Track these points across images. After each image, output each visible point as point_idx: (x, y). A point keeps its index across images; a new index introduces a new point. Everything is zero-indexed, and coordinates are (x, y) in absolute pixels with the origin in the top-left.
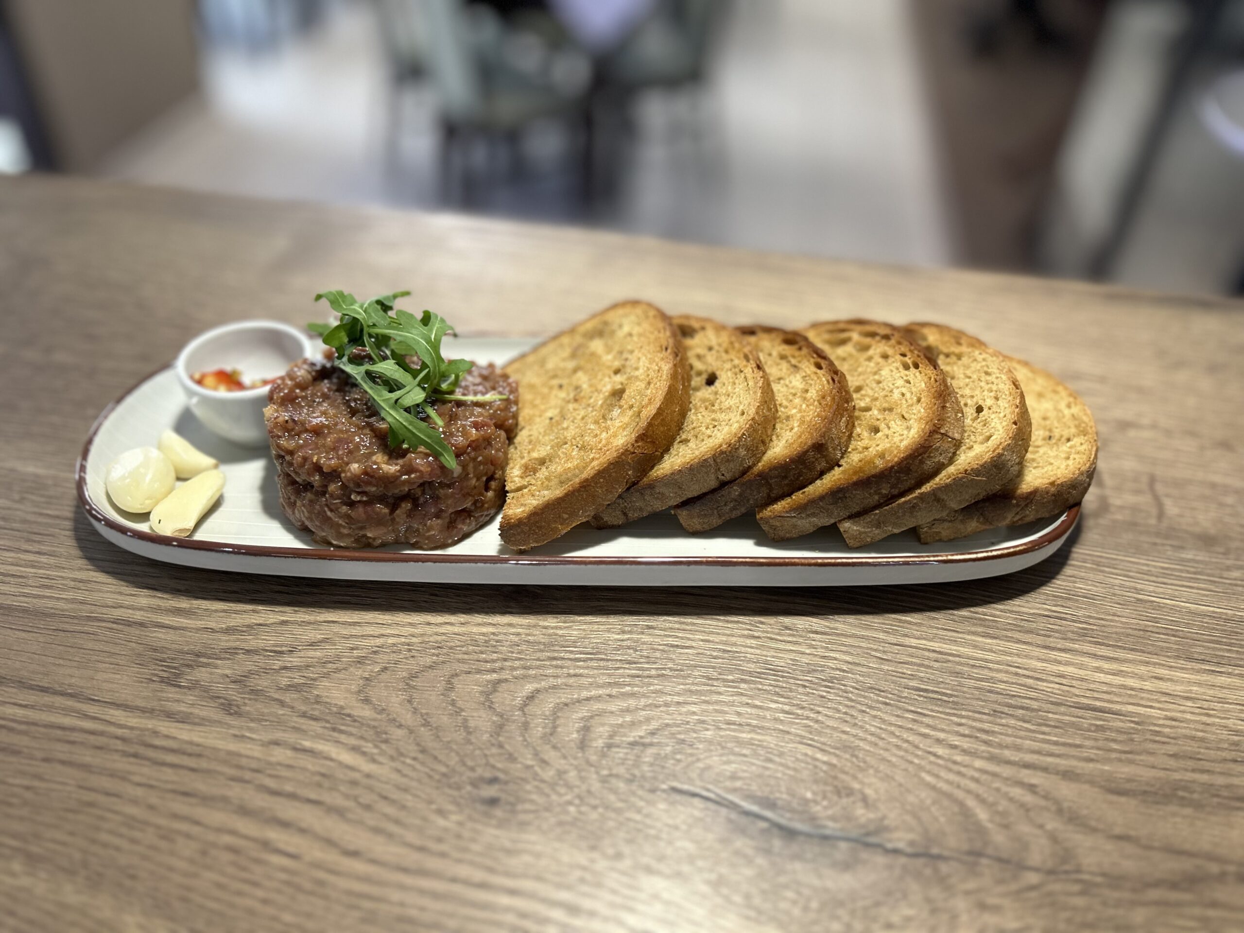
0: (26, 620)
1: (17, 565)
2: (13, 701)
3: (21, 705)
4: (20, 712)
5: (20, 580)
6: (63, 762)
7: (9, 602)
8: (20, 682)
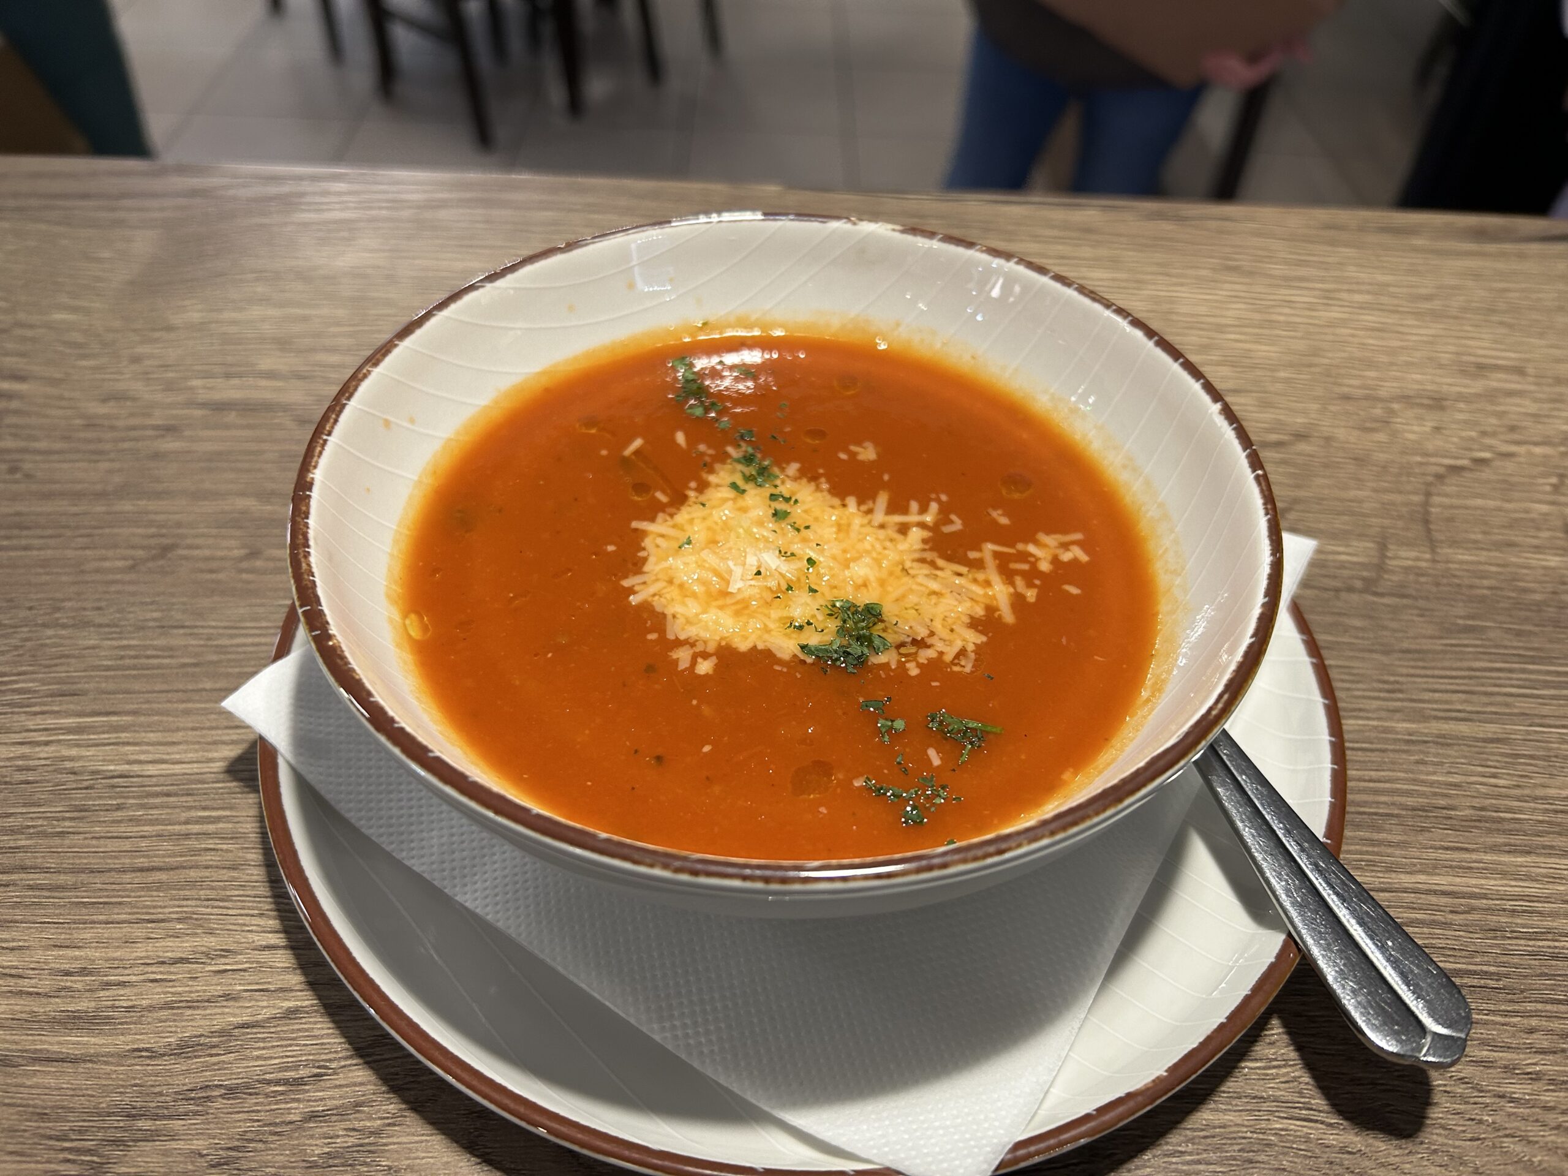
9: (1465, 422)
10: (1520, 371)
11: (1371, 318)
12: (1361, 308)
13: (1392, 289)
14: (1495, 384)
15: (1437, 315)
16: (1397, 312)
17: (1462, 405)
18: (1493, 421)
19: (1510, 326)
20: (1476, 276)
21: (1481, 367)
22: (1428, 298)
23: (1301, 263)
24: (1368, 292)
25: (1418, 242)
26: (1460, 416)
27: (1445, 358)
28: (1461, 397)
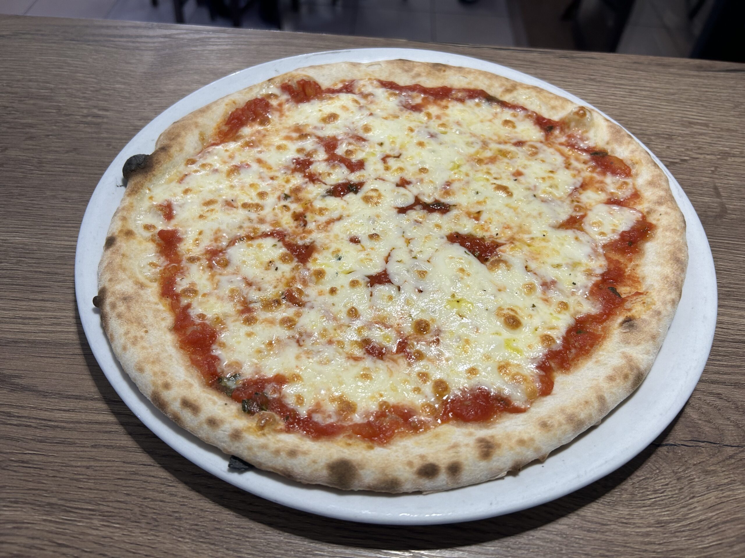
0: (50, 350)
1: (31, 311)
2: (58, 408)
3: (64, 410)
4: (66, 415)
5: (36, 321)
6: (107, 447)
7: (33, 338)
8: (59, 394)
9: (680, 145)
10: (707, 125)
11: (647, 102)
12: (644, 97)
13: (659, 90)
14: (695, 130)
15: (675, 101)
16: (659, 99)
17: (680, 138)
18: (692, 145)
19: (706, 107)
20: (695, 86)
21: (690, 123)
22: (673, 94)
23: (621, 78)
24: (648, 91)
25: (672, 70)
26: (678, 143)
27: (676, 119)
28: (680, 135)
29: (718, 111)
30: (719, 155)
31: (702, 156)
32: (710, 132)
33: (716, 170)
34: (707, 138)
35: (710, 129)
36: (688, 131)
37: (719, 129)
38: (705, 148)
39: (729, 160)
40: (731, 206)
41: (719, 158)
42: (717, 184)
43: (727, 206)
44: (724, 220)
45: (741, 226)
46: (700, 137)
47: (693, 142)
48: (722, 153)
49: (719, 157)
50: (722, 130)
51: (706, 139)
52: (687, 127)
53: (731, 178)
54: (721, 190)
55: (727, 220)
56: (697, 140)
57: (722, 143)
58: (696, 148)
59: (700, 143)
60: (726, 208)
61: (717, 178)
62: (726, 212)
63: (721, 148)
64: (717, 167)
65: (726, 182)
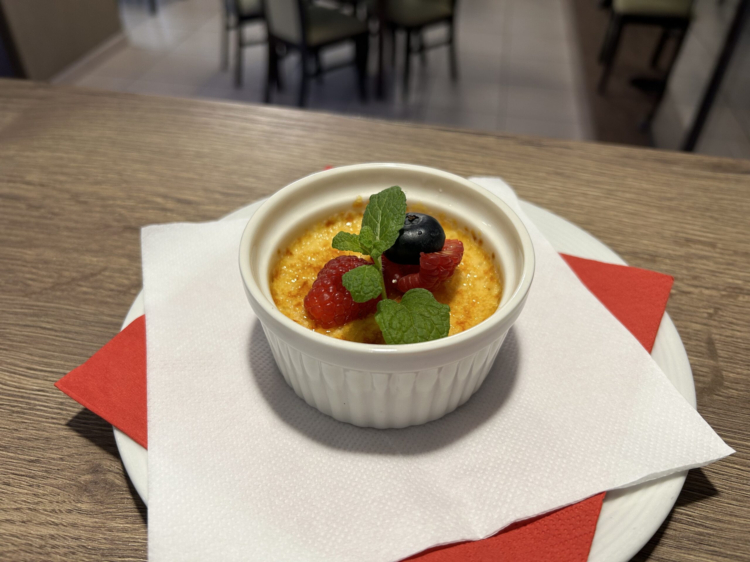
29: (734, 226)
30: (724, 290)
31: (696, 291)
32: (718, 255)
33: (716, 313)
34: (711, 264)
35: (718, 250)
36: (682, 251)
37: (731, 252)
38: (704, 278)
39: (741, 298)
40: (731, 375)
41: (723, 296)
42: (713, 336)
43: (724, 373)
44: (716, 397)
45: (744, 411)
46: (700, 261)
47: (687, 268)
48: (730, 287)
49: (724, 293)
50: (736, 253)
51: (708, 266)
52: (681, 245)
53: (738, 328)
54: (718, 345)
55: (721, 398)
56: (693, 265)
57: (733, 272)
58: (688, 277)
59: (698, 270)
60: (722, 376)
61: (715, 327)
62: (721, 385)
63: (730, 281)
64: (719, 309)
65: (729, 333)
